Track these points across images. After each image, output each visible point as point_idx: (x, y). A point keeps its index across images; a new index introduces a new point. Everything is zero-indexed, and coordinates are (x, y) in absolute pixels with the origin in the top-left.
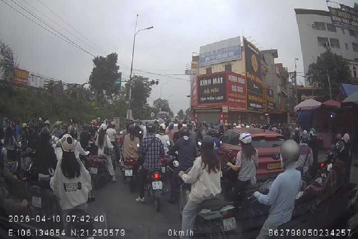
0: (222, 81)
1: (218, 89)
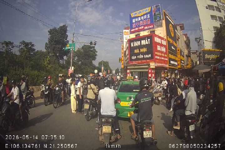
0: (149, 41)
1: (146, 48)
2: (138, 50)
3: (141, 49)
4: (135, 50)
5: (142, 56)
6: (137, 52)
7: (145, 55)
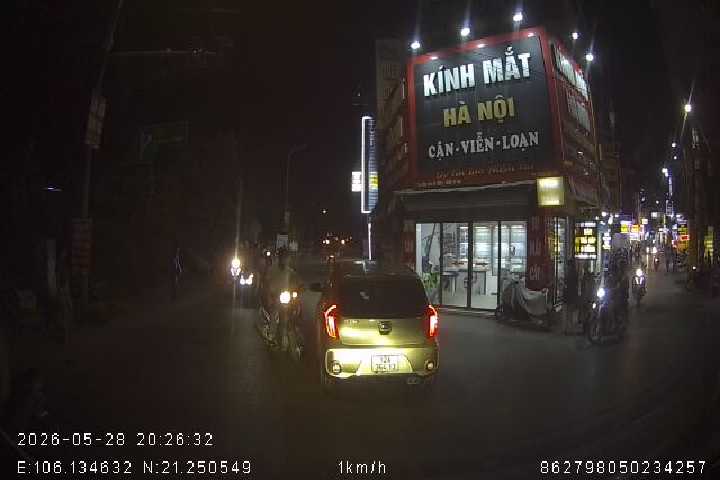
0: (525, 64)
1: (511, 101)
2: (464, 109)
3: (481, 106)
4: (446, 111)
5: (490, 144)
6: (460, 122)
7: (504, 138)
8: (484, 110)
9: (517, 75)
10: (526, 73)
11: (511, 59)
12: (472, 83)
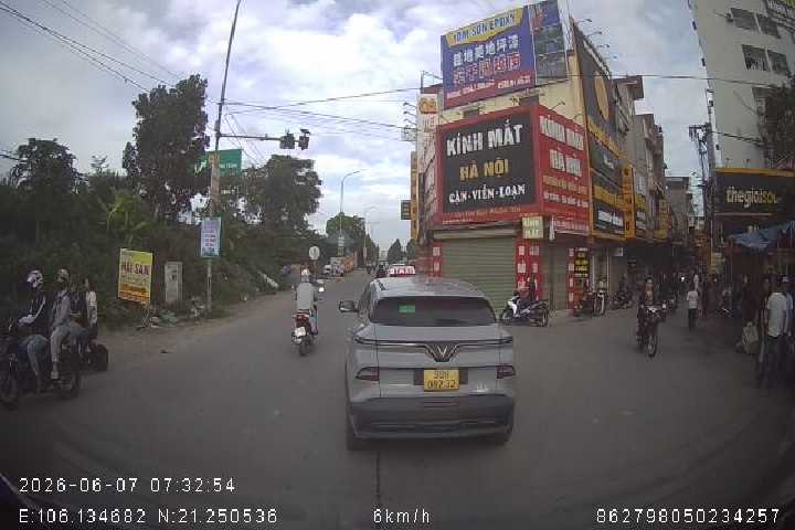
0: (518, 133)
1: (506, 161)
2: (474, 166)
3: (486, 165)
4: (462, 169)
5: (491, 193)
6: (471, 176)
7: (501, 189)
8: (489, 169)
9: (512, 143)
10: (518, 141)
11: (508, 130)
12: (481, 148)
